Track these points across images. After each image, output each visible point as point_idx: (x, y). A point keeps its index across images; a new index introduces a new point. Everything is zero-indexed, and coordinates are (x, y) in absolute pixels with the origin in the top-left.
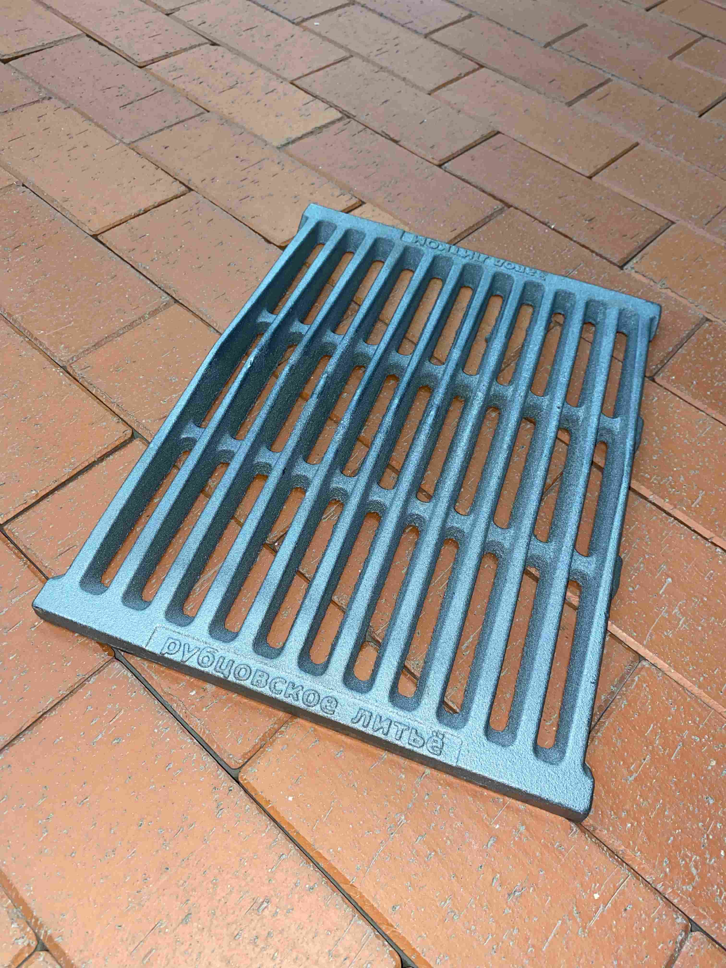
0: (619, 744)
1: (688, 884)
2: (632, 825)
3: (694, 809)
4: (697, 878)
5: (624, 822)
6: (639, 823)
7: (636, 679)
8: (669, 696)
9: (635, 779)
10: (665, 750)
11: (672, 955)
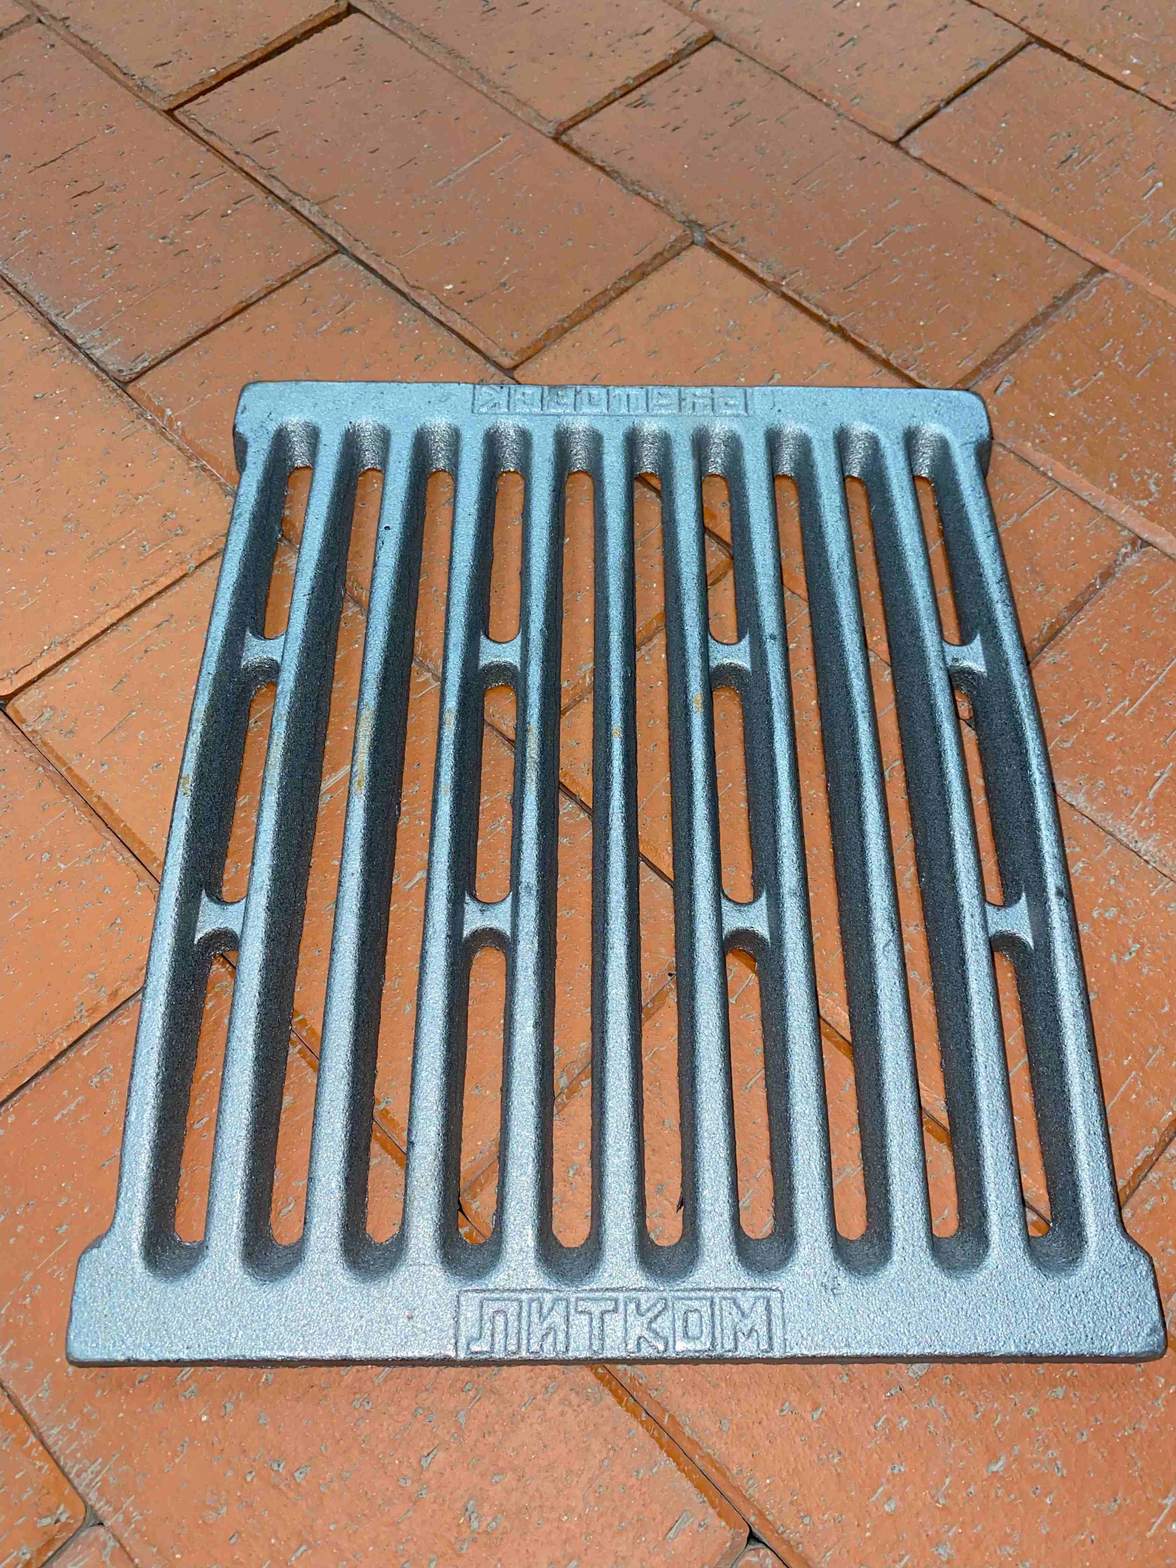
0: (1059, 357)
1: (1143, 499)
2: (1069, 439)
3: (1162, 428)
4: (1156, 495)
5: (1057, 436)
6: (1080, 438)
7: (1094, 290)
8: (1141, 311)
9: (1079, 395)
10: (1128, 366)
11: (1110, 567)
